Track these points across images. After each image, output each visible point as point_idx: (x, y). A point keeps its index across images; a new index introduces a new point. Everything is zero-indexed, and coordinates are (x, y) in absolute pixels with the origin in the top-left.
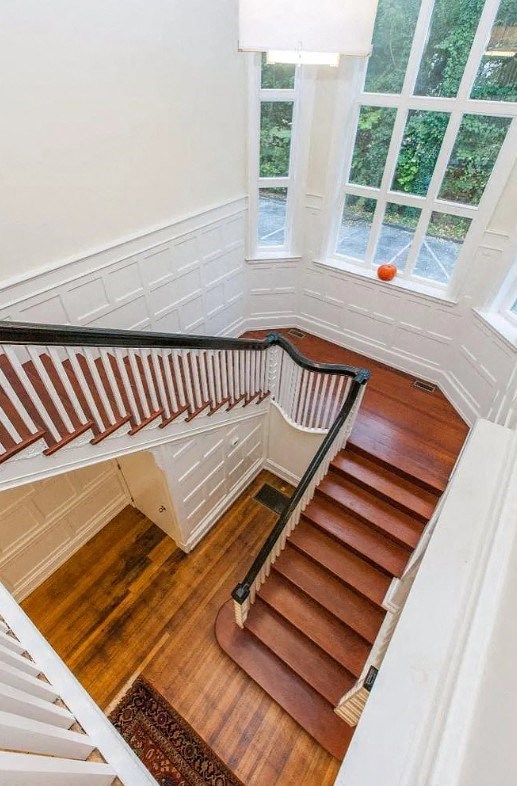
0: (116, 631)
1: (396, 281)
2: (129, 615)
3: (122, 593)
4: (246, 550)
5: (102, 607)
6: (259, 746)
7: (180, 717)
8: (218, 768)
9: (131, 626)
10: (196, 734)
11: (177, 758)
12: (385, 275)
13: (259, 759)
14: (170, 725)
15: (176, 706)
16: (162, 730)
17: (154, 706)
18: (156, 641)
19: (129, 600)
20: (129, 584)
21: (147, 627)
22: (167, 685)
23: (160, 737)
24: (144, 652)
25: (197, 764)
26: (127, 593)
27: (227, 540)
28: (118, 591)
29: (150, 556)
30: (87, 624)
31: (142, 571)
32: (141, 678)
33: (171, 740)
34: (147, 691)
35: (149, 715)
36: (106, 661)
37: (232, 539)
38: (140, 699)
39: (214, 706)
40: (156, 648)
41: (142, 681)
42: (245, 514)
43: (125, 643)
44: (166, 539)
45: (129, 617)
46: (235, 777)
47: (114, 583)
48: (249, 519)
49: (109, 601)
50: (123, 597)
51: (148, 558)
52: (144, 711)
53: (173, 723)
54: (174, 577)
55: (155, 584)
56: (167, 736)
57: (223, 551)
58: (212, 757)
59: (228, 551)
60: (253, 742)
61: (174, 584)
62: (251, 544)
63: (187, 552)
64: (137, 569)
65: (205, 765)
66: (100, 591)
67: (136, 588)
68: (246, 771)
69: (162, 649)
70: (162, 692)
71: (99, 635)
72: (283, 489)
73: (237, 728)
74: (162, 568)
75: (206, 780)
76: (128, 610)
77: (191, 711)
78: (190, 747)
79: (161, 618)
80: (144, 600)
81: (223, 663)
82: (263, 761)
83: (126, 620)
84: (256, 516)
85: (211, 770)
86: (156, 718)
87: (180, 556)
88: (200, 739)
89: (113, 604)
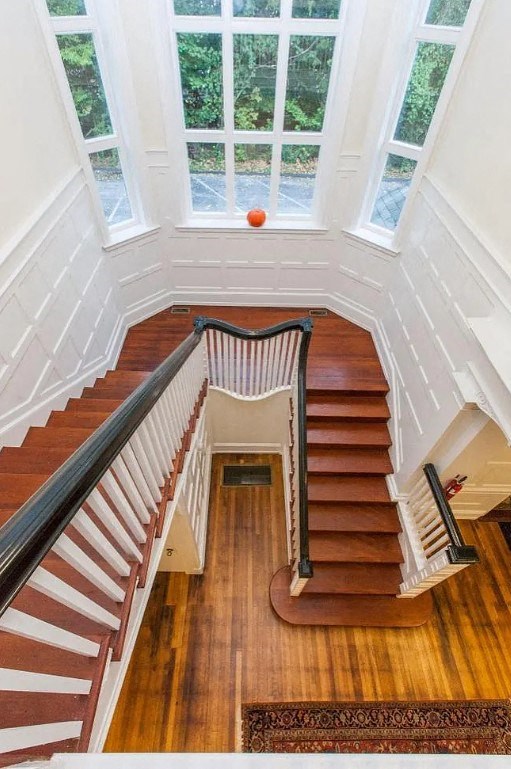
0: (190, 691)
1: (267, 225)
2: (191, 668)
3: (168, 656)
4: (250, 534)
5: (159, 684)
6: (367, 666)
7: (300, 703)
8: (353, 709)
9: (201, 675)
10: (320, 703)
11: (321, 733)
12: (256, 221)
13: (372, 674)
14: (297, 717)
15: (289, 700)
16: (293, 727)
17: (274, 716)
18: (233, 667)
19: (181, 656)
20: (169, 643)
21: (217, 663)
22: (270, 691)
23: (296, 734)
24: (230, 685)
25: (337, 722)
26: (174, 651)
27: (228, 536)
28: (163, 656)
29: (169, 603)
30: (156, 712)
31: (172, 622)
32: (244, 707)
33: (305, 726)
34: (257, 711)
35: (274, 727)
36: (202, 724)
37: (232, 533)
38: (258, 722)
39: (317, 670)
40: (239, 672)
41: (248, 708)
42: (226, 504)
43: (207, 693)
44: (172, 576)
45: (193, 670)
46: (367, 703)
47: (153, 654)
48: (233, 506)
49: (162, 673)
50: (173, 658)
51: (168, 607)
52: (268, 727)
53: (298, 713)
54: (206, 603)
55: (194, 622)
56: (300, 726)
57: (231, 549)
58: (342, 707)
59: (236, 545)
60: (361, 667)
61: (211, 608)
62: (249, 525)
63: (202, 573)
64: (165, 625)
65: (343, 718)
66: (145, 674)
67: (179, 642)
68: (371, 691)
69: (244, 668)
70: (271, 700)
71: (176, 710)
72: (242, 461)
73: (344, 670)
74: (190, 604)
75: (351, 725)
76: (187, 665)
77: (304, 692)
78: (324, 716)
79: (222, 645)
80: (194, 645)
81: (300, 635)
82: (376, 673)
83: (193, 675)
84: (236, 499)
85: (349, 715)
86: (282, 723)
87: (197, 581)
88: (326, 703)
89: (167, 673)
